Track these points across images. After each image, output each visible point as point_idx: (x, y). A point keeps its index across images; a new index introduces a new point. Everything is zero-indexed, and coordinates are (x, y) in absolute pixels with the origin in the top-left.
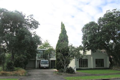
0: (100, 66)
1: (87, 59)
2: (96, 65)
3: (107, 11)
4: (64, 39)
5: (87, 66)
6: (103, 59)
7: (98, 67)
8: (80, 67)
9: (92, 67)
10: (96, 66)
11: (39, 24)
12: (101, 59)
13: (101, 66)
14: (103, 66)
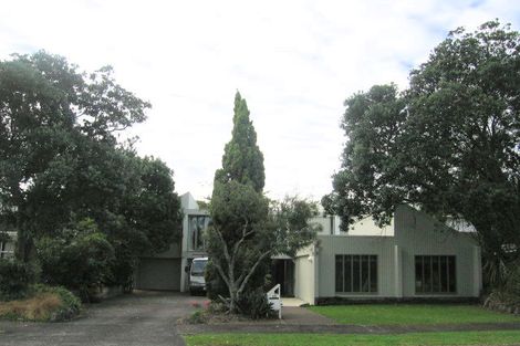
0: (436, 291)
1: (375, 257)
2: (419, 283)
3: (451, 33)
4: (244, 167)
5: (374, 288)
6: (452, 259)
7: (428, 291)
8: (338, 289)
9: (398, 294)
10: (418, 290)
11: (149, 106)
12: (443, 257)
13: (444, 289)
14: (453, 289)
